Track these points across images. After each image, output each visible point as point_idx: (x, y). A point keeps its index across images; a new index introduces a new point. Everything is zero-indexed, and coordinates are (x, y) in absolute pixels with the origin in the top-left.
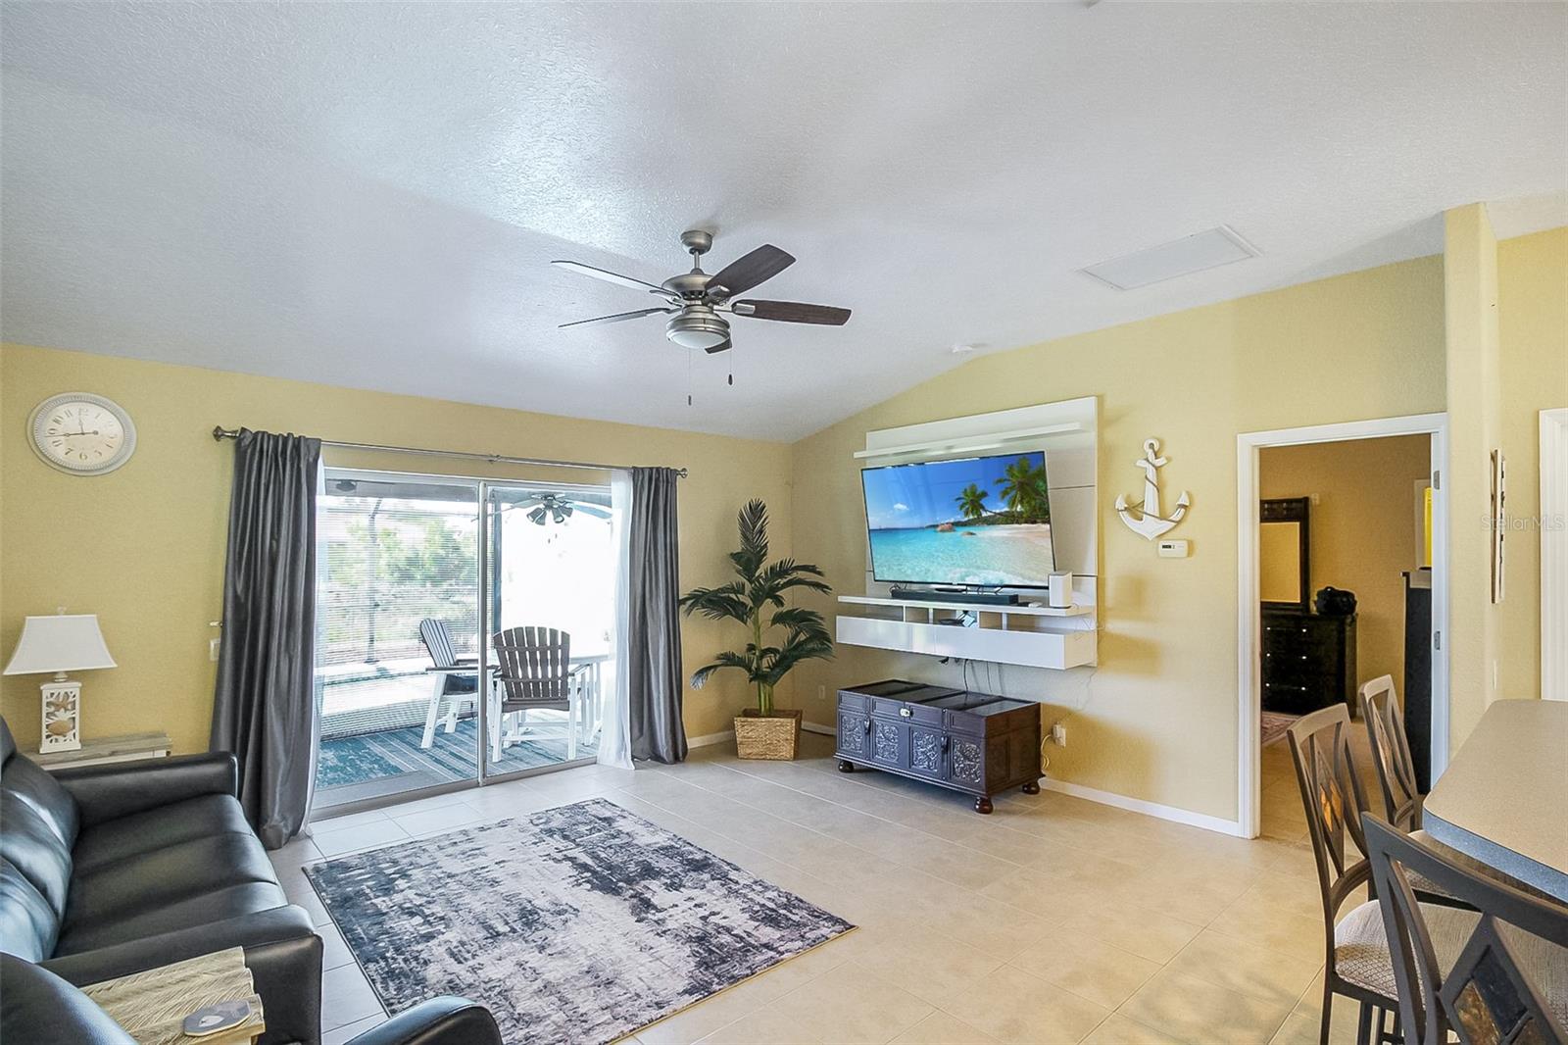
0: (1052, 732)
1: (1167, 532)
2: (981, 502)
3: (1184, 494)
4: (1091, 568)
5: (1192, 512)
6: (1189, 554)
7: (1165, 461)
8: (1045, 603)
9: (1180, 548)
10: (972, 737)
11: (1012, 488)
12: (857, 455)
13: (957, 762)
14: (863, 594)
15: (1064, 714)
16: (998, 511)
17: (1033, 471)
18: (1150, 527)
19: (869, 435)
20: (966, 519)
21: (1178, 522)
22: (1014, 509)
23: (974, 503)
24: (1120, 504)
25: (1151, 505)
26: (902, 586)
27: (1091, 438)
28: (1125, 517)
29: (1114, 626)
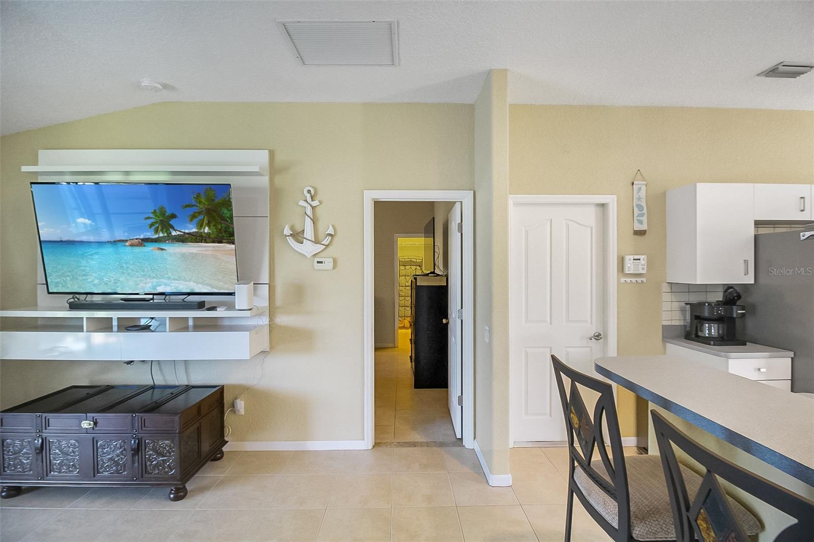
0: (233, 405)
1: (319, 252)
2: (171, 223)
3: (330, 226)
4: (265, 278)
5: (336, 238)
6: (334, 267)
7: (319, 204)
8: (231, 307)
9: (328, 264)
10: (166, 433)
11: (200, 213)
12: (25, 169)
13: (149, 460)
14: (34, 306)
15: (243, 390)
16: (187, 231)
17: (219, 200)
18: (308, 248)
19: (40, 152)
20: (156, 236)
21: (327, 246)
22: (202, 231)
23: (164, 222)
24: (287, 231)
25: (309, 233)
26: (82, 297)
27: (265, 180)
28: (291, 241)
29: (282, 320)
